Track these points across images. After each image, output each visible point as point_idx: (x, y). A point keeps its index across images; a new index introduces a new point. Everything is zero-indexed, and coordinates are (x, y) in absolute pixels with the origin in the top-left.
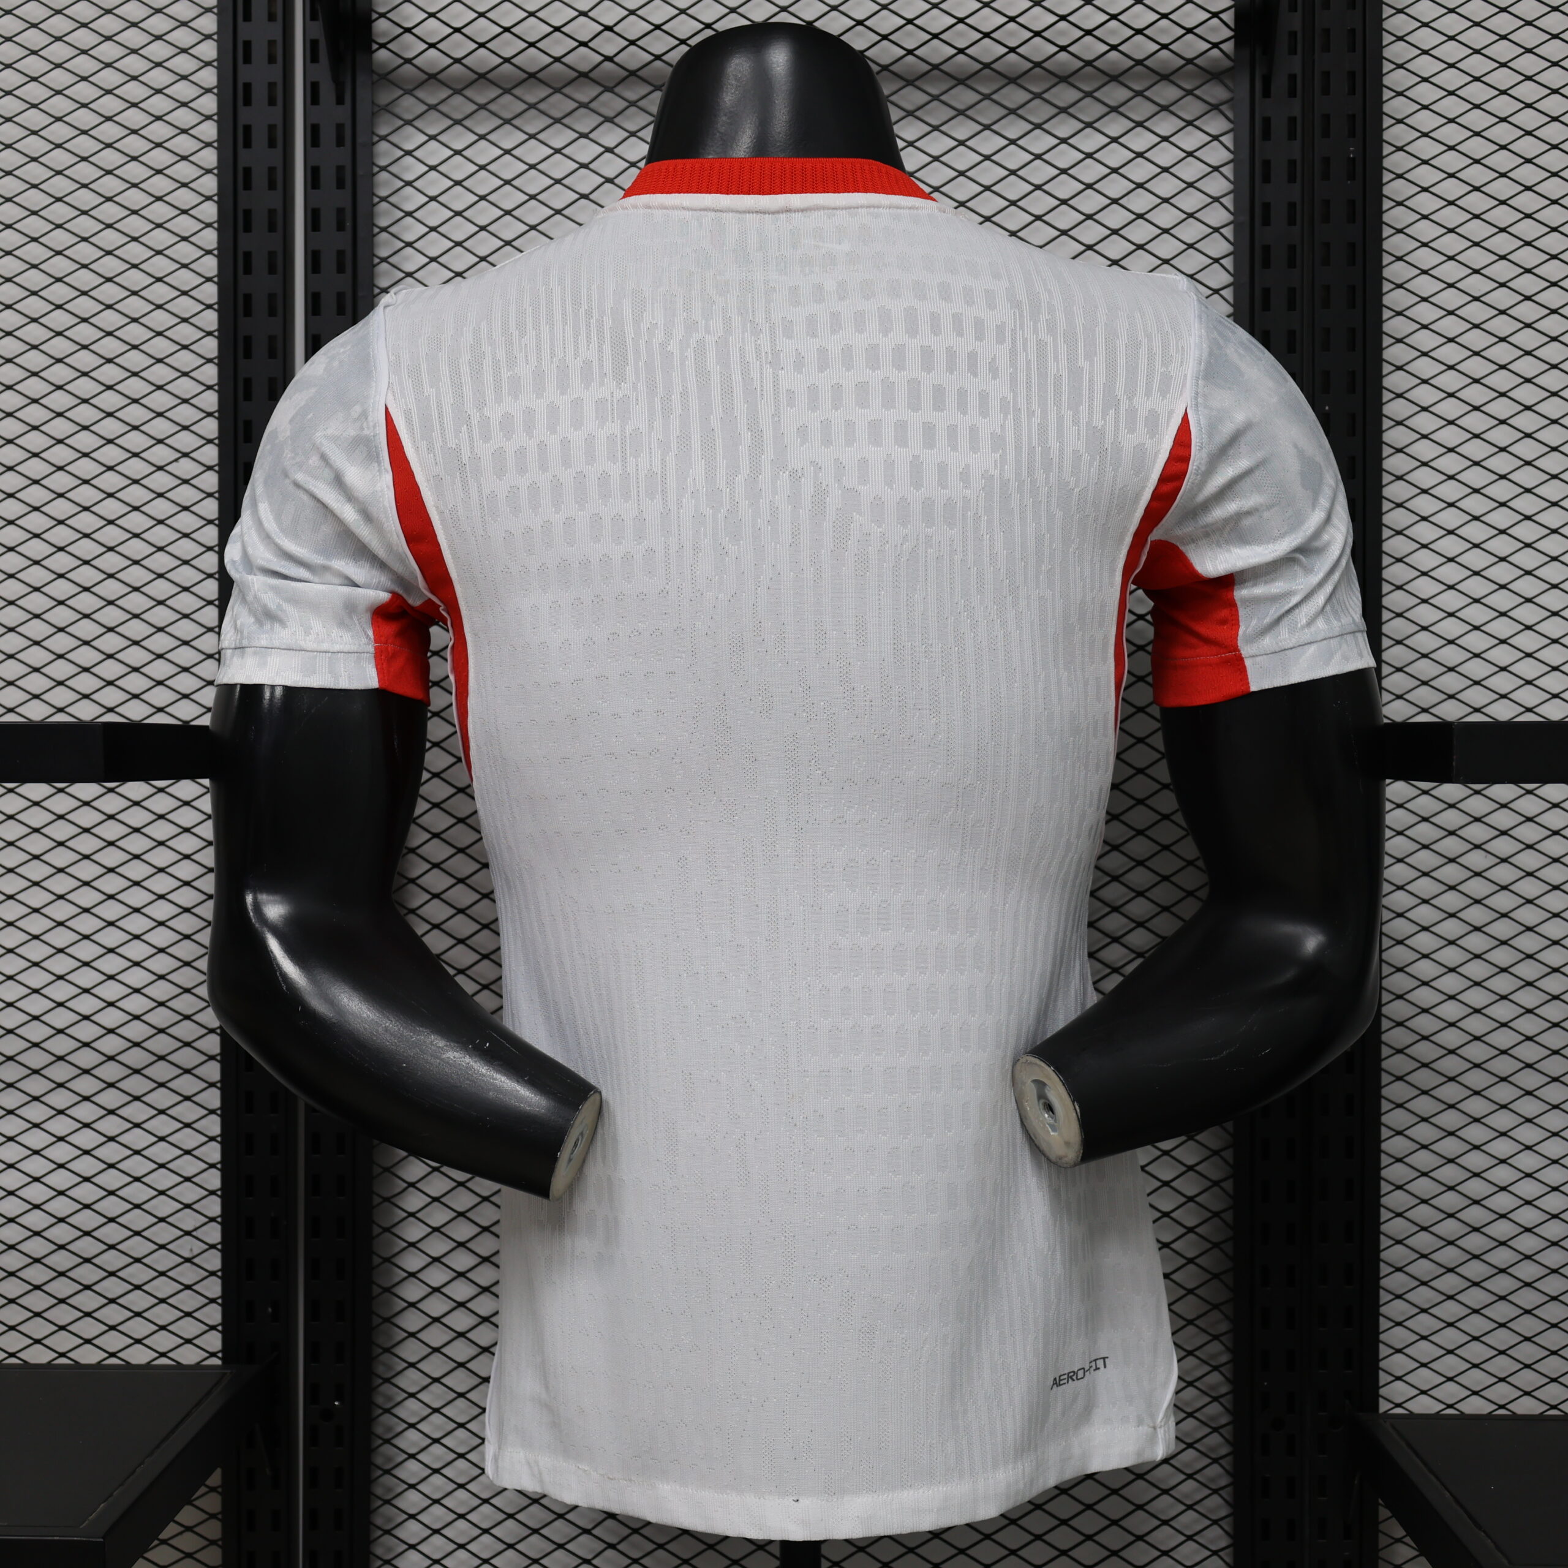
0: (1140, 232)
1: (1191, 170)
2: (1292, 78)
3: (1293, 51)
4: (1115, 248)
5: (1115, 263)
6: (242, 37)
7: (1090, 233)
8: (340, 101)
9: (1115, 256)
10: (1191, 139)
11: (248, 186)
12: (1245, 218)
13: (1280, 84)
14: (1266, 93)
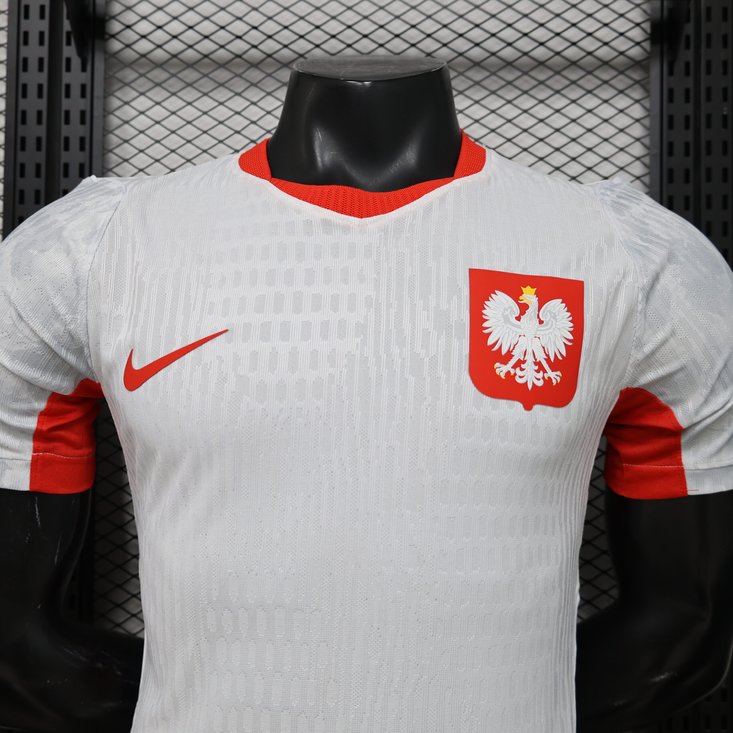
0: (590, 159)
1: (622, 121)
2: (687, 64)
3: (688, 47)
4: (574, 169)
5: (573, 178)
6: (23, 29)
7: (558, 159)
8: (84, 69)
9: (574, 174)
10: (622, 102)
11: (24, 122)
12: (656, 151)
13: (679, 67)
14: (671, 73)
